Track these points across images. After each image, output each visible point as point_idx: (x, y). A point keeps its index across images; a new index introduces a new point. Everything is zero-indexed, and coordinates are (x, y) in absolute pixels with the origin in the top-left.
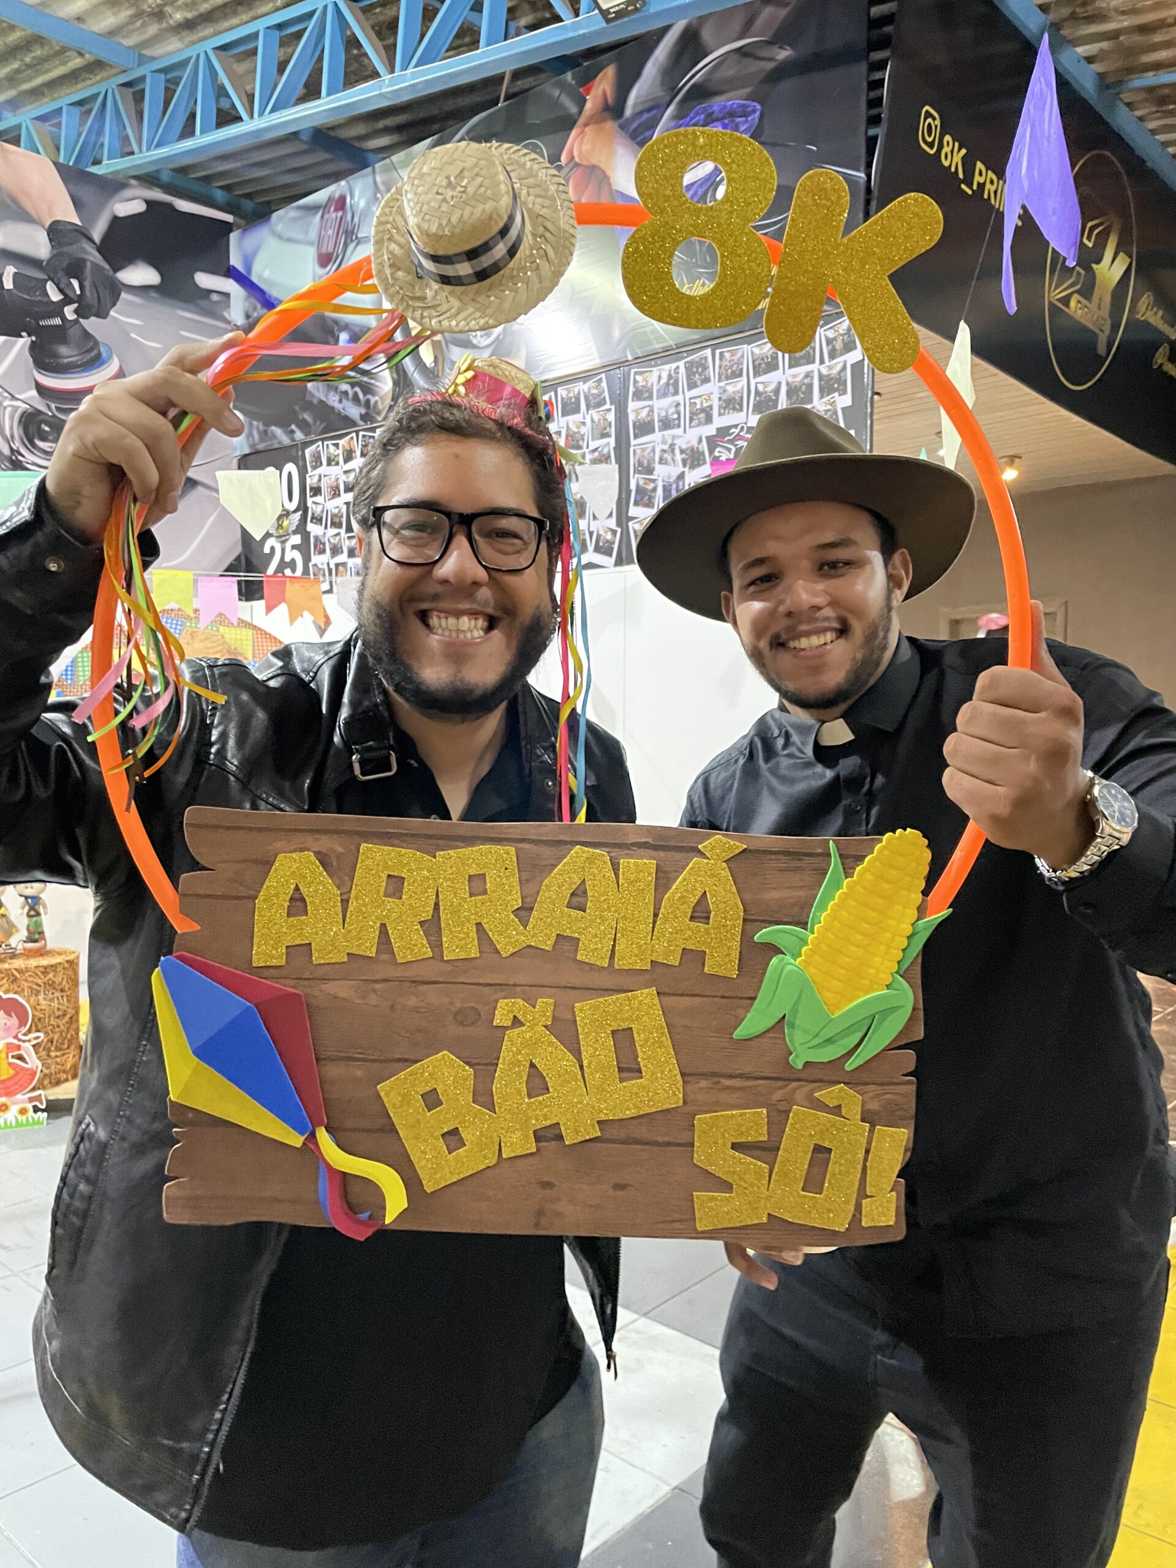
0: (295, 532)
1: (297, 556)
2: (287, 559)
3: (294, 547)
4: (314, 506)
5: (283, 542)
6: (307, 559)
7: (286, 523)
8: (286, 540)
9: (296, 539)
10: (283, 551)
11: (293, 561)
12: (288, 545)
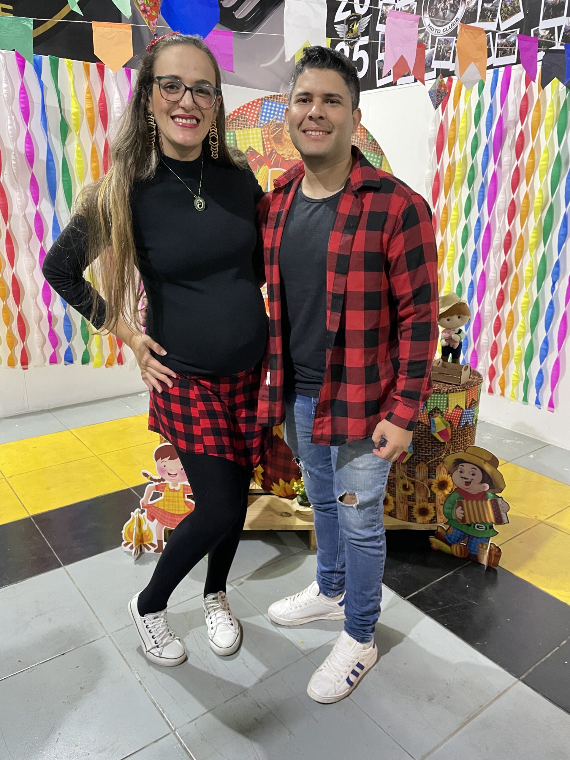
0: (363, 34)
1: (364, 55)
2: (355, 59)
3: (361, 48)
4: (384, 8)
5: (352, 44)
6: (373, 57)
7: (356, 27)
8: (355, 42)
9: (365, 40)
10: (352, 52)
11: (360, 60)
12: (357, 47)
